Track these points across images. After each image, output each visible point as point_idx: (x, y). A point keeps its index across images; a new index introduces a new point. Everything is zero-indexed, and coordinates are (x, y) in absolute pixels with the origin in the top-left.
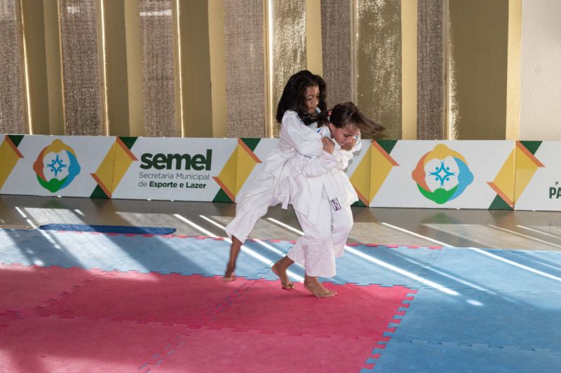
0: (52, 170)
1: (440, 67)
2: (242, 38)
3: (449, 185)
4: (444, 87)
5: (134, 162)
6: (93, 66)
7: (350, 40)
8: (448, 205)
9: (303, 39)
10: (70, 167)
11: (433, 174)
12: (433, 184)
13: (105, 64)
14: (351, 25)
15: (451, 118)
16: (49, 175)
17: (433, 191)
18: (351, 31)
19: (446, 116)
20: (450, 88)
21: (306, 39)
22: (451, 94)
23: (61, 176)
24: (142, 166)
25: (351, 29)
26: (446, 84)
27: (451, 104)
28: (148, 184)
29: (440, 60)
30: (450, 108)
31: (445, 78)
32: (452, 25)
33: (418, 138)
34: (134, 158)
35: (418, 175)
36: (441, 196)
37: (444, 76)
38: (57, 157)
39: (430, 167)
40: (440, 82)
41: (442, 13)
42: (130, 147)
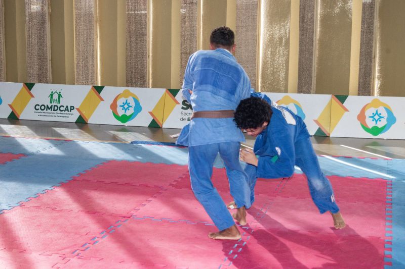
0: (123, 109)
1: (371, 51)
2: (244, 29)
3: (380, 125)
4: (373, 63)
5: (178, 105)
6: (143, 44)
7: (313, 32)
8: (380, 136)
9: (287, 31)
10: (135, 107)
11: (371, 117)
12: (371, 124)
13: (151, 43)
14: (315, 23)
15: (377, 83)
16: (121, 112)
17: (370, 128)
18: (315, 27)
19: (373, 82)
20: (377, 65)
21: (289, 31)
22: (377, 68)
23: (128, 113)
24: (183, 108)
25: (315, 25)
26: (374, 62)
27: (377, 74)
28: (187, 119)
29: (371, 47)
30: (376, 76)
31: (374, 58)
32: (380, 25)
33: (359, 94)
34: (178, 103)
35: (361, 117)
36: (376, 131)
37: (373, 57)
38: (127, 101)
39: (369, 113)
40: (371, 61)
41: (374, 17)
42: (175, 96)
